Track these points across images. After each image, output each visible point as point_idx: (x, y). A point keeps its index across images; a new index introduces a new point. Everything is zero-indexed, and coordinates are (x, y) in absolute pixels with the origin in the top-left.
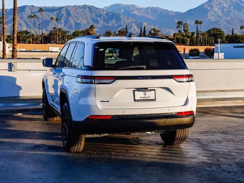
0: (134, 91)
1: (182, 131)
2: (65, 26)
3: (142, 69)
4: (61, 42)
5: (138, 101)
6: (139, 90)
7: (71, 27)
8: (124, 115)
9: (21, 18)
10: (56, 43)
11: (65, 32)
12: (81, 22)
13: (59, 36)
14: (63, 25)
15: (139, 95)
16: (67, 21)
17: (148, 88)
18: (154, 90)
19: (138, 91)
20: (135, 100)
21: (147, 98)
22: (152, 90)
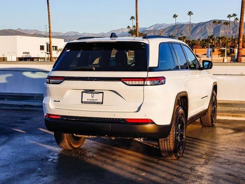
0: (82, 92)
3: (92, 70)
5: (85, 103)
6: (87, 91)
15: (87, 97)
17: (94, 90)
18: (103, 93)
19: (85, 92)
20: (82, 102)
21: (95, 101)
22: (100, 93)
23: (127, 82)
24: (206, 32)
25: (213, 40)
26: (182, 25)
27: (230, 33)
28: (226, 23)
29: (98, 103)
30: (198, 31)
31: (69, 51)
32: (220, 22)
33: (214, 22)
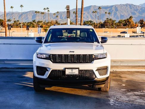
4: (111, 27)
7: (117, 18)
9: (88, 13)
10: (108, 27)
11: (113, 21)
12: (124, 14)
13: (110, 23)
14: (113, 16)
16: (115, 14)
24: (28, 18)
25: (35, 23)
30: (23, 17)
32: (39, 12)
33: (36, 12)
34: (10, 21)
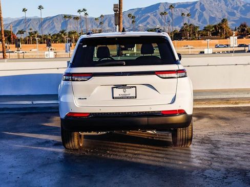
0: (113, 88)
1: (184, 131)
2: (199, 21)
3: (122, 65)
4: (191, 38)
5: (117, 98)
6: (118, 87)
7: (204, 21)
8: (101, 113)
9: (155, 16)
10: (186, 39)
11: (195, 28)
12: (216, 16)
13: (189, 31)
14: (197, 20)
15: (118, 92)
16: (201, 16)
17: (126, 85)
18: (135, 87)
19: (117, 88)
20: (113, 98)
21: (127, 96)
22: (133, 87)
23: (161, 75)
25: (65, 35)
26: (29, 20)
27: (77, 28)
28: (76, 18)
29: (131, 98)
30: (46, 26)
31: (86, 46)
32: (70, 17)
33: (65, 16)
34: (23, 33)
